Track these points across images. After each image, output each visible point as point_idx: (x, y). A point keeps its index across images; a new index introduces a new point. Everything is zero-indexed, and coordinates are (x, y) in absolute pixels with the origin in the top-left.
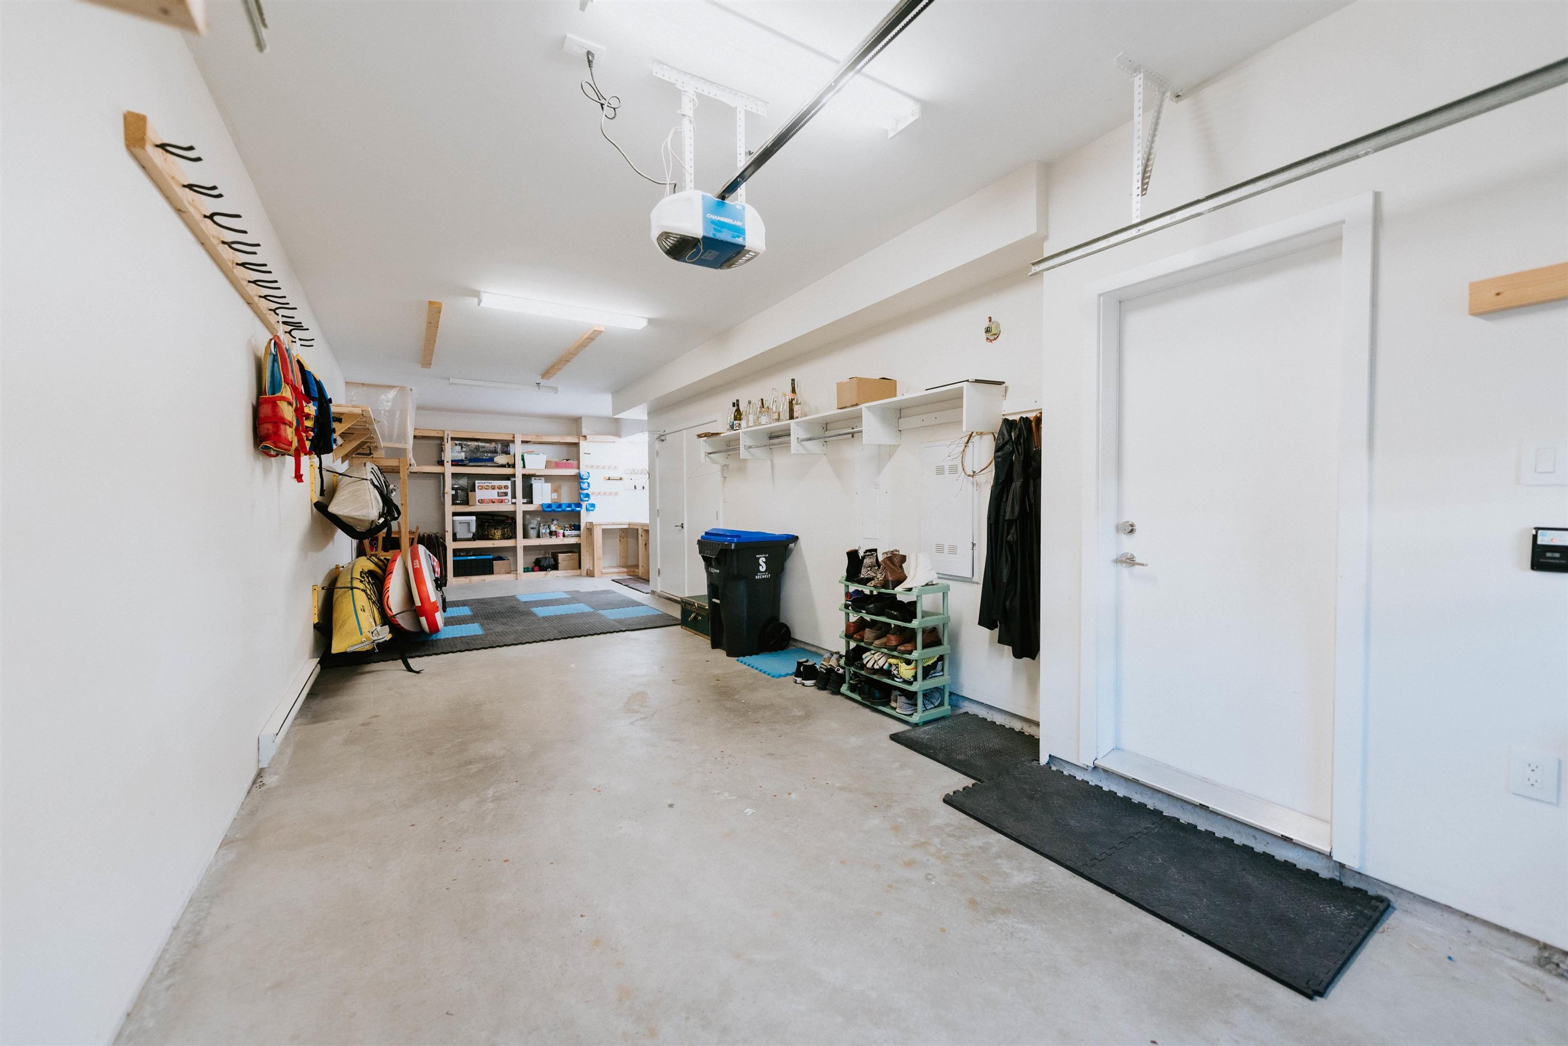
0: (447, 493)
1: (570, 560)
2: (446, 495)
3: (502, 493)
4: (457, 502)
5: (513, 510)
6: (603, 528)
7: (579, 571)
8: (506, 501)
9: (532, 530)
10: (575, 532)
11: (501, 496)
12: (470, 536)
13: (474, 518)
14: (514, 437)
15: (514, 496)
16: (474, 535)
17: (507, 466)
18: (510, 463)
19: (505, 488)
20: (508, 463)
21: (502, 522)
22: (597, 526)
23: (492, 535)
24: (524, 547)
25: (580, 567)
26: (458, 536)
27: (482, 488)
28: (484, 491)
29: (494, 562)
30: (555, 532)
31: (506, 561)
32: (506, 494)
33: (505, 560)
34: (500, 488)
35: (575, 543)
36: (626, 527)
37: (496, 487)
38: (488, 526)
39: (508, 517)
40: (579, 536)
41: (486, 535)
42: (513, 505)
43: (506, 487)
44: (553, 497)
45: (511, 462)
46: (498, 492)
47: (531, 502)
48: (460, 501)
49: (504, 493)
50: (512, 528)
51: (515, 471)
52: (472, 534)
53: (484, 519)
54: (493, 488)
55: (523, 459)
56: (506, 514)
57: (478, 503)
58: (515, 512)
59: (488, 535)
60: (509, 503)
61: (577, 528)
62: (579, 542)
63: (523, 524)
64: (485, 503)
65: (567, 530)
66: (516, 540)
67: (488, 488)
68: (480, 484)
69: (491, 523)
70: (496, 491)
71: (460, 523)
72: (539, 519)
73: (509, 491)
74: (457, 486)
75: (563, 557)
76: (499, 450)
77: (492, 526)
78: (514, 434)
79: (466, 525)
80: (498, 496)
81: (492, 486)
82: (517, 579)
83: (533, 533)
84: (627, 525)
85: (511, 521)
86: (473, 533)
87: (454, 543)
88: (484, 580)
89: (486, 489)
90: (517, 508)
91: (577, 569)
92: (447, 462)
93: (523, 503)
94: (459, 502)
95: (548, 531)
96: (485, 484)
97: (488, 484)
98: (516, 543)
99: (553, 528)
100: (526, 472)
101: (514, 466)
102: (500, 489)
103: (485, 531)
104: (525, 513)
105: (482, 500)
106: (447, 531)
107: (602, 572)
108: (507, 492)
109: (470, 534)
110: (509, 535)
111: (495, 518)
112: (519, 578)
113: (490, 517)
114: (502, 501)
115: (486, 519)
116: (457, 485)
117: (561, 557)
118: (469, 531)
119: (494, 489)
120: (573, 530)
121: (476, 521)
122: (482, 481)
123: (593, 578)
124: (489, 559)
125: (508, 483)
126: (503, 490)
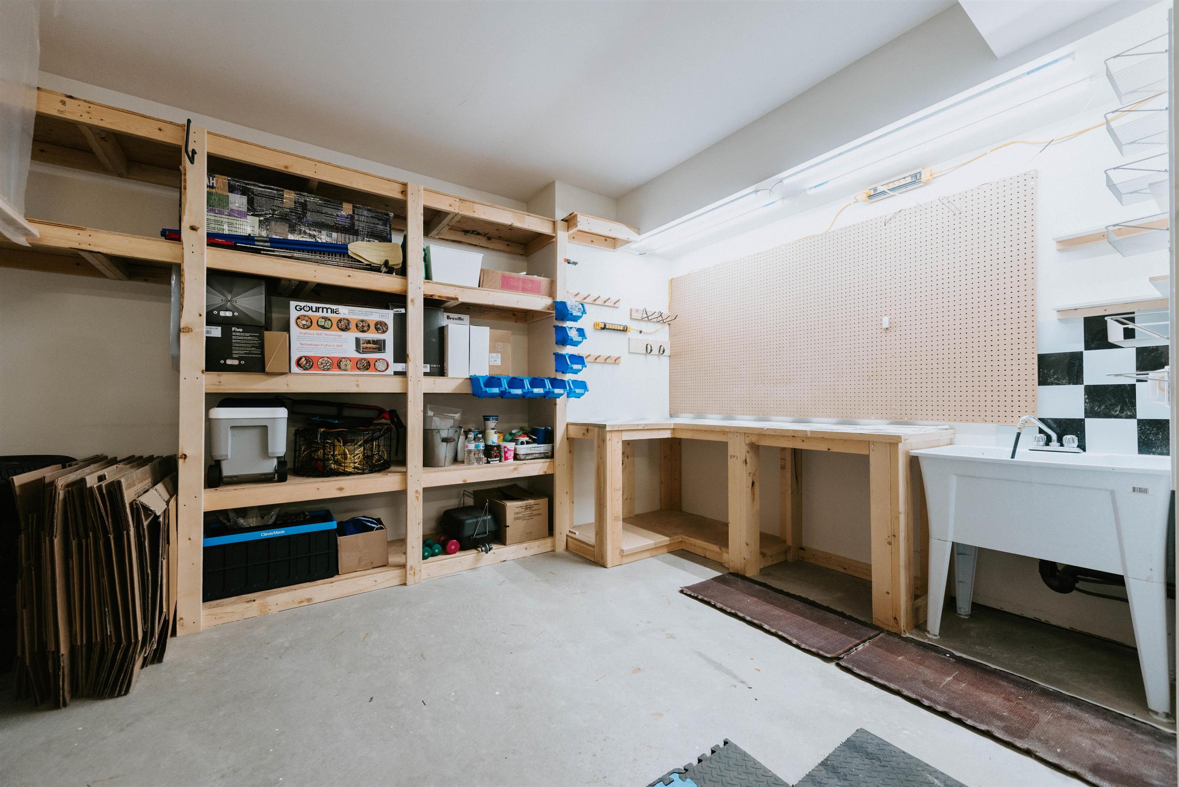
0: (189, 330)
1: (531, 516)
2: (183, 337)
3: (369, 342)
4: (229, 362)
5: (397, 390)
6: (624, 439)
7: (549, 541)
8: (381, 366)
9: (445, 444)
10: (542, 448)
11: (366, 351)
12: (270, 466)
13: (282, 413)
14: (404, 192)
15: (401, 355)
16: (281, 462)
17: (384, 269)
18: (391, 263)
19: (377, 329)
20: (386, 263)
21: (367, 422)
22: (615, 434)
23: (336, 462)
24: (425, 490)
25: (551, 531)
26: (227, 470)
27: (308, 324)
28: (314, 333)
29: (342, 540)
30: (499, 447)
31: (374, 532)
32: (380, 346)
33: (372, 529)
34: (363, 326)
35: (542, 473)
36: (667, 435)
37: (352, 326)
38: (325, 436)
39: (381, 412)
40: (550, 456)
41: (318, 459)
42: (399, 379)
43: (380, 327)
44: (493, 363)
45: (396, 260)
46: (358, 340)
47: (441, 371)
48: (240, 359)
49: (375, 342)
50: (390, 439)
51: (406, 286)
52: (275, 462)
53: (315, 415)
54: (344, 326)
55: (426, 260)
56: (374, 403)
57: (295, 369)
58: (401, 398)
59: (325, 460)
60: (387, 372)
61: (548, 437)
62: (549, 472)
63: (425, 430)
64: (319, 369)
65: (522, 443)
66: (405, 473)
67: (328, 324)
68: (303, 312)
69: (335, 426)
70: (351, 336)
71: (233, 427)
72: (457, 416)
73: (389, 337)
74: (229, 314)
75: (517, 510)
76: (360, 225)
77: (338, 435)
78: (405, 185)
79: (254, 436)
80: (358, 349)
81: (340, 320)
82: (405, 584)
83: (444, 451)
84: (669, 432)
85: (389, 422)
86: (278, 458)
87: (211, 492)
88: (309, 600)
89: (323, 327)
90: (410, 384)
91: (544, 537)
92: (193, 228)
93: (426, 374)
94: (236, 362)
95: (482, 446)
96: (320, 314)
97: (329, 315)
98: (405, 481)
99: (494, 438)
100: (437, 291)
101: (403, 271)
102: (363, 331)
103: (317, 451)
104: (430, 399)
105: (308, 359)
106: (185, 457)
107: (622, 551)
108: (384, 341)
109: (270, 461)
110: (381, 457)
111: (347, 413)
112: (410, 579)
113: (333, 411)
114: (367, 366)
115: (321, 416)
116: (227, 310)
117: (512, 508)
118: (265, 451)
119: (346, 329)
120: (534, 441)
121: (289, 419)
122: (310, 304)
123: (603, 569)
124: (328, 532)
125: (387, 316)
126: (372, 335)
